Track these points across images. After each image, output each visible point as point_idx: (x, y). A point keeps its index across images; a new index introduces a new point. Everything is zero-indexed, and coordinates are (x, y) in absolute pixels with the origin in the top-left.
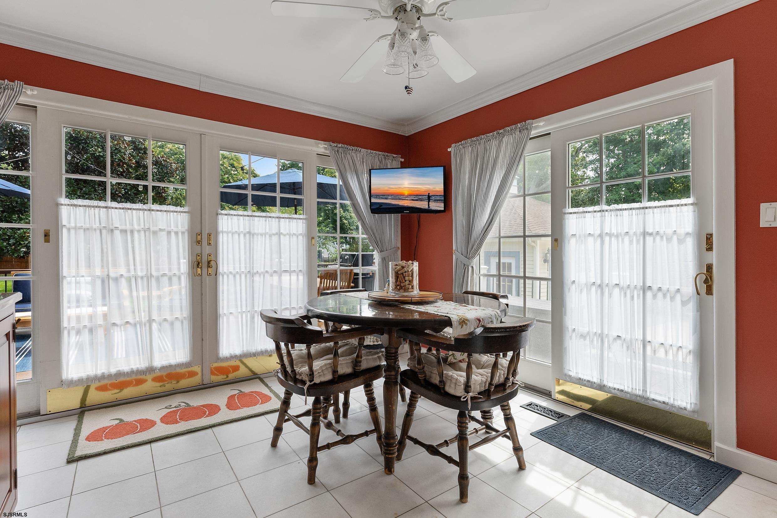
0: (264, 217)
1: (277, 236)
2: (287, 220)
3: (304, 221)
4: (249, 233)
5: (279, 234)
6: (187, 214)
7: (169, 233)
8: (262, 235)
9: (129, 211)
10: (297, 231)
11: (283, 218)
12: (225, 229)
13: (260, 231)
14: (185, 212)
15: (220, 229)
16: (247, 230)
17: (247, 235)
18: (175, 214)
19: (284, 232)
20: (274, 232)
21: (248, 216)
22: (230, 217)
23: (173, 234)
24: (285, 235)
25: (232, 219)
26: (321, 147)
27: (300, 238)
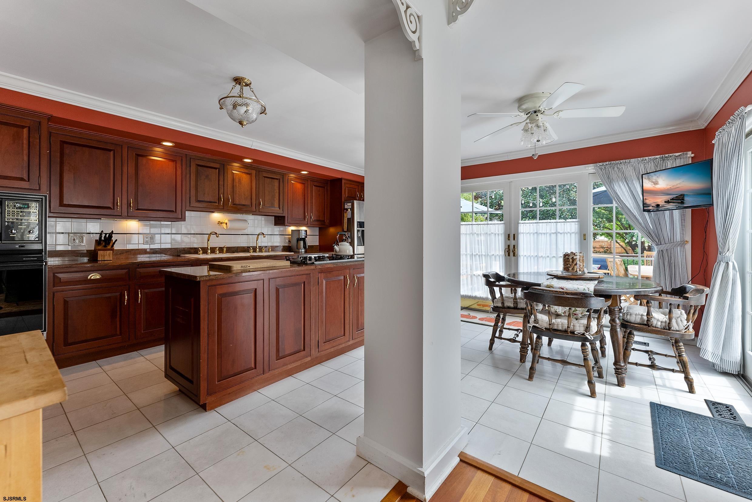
0: (546, 223)
1: (555, 234)
2: (563, 223)
3: (577, 223)
4: (537, 233)
5: (556, 233)
6: (503, 225)
7: (495, 234)
8: (544, 234)
9: (480, 225)
10: (571, 230)
11: (560, 222)
12: (522, 232)
13: (543, 232)
14: (502, 224)
15: (519, 231)
16: (535, 231)
17: (536, 235)
18: (498, 225)
19: (561, 232)
20: (553, 231)
21: (536, 223)
22: (524, 225)
23: (497, 235)
24: (561, 233)
25: (526, 225)
26: (590, 168)
27: (573, 235)
